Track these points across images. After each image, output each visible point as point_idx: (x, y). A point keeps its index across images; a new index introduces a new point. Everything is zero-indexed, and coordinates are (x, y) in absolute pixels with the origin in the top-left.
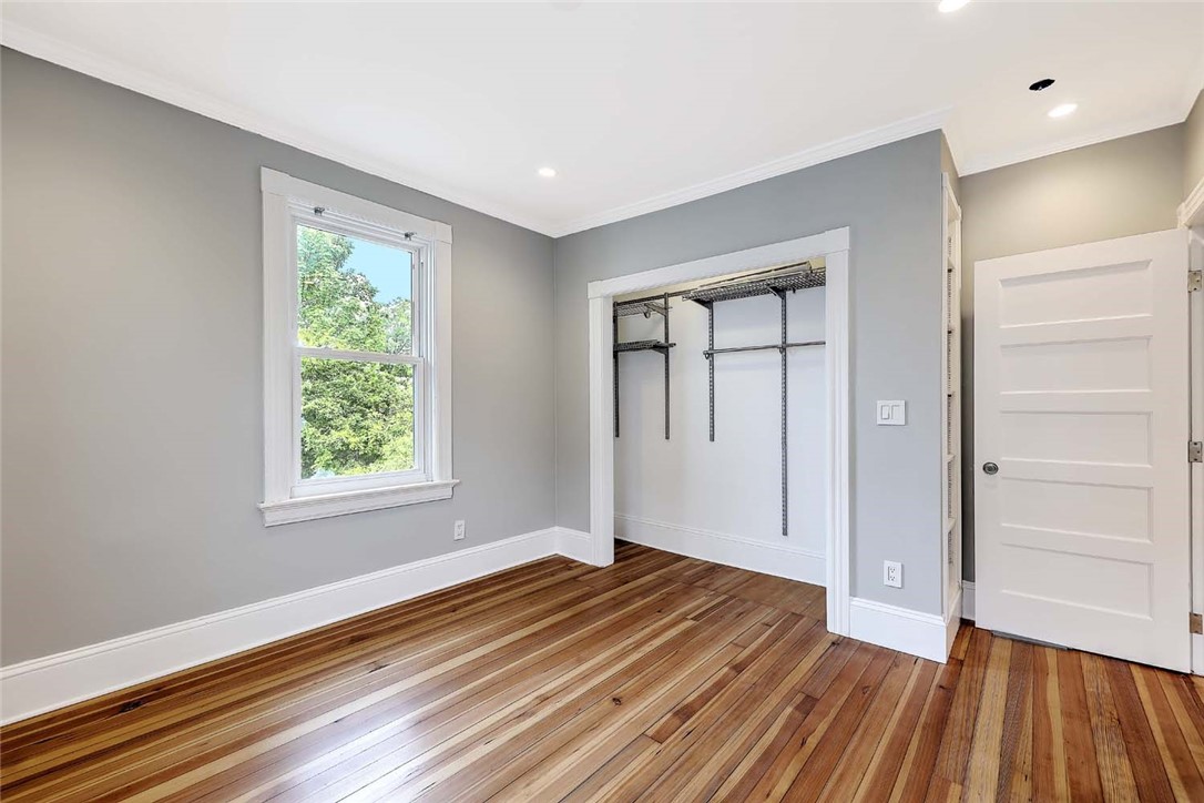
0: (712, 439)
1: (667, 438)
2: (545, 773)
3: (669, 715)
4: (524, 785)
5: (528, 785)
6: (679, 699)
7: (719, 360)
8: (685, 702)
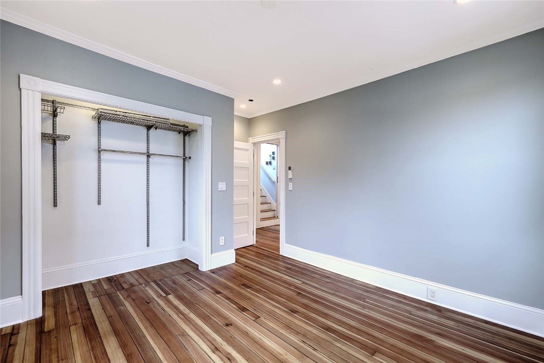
0: (99, 203)
1: (55, 205)
2: (274, 349)
3: (244, 313)
4: (281, 356)
5: (281, 355)
6: (235, 310)
7: (104, 156)
8: (237, 308)
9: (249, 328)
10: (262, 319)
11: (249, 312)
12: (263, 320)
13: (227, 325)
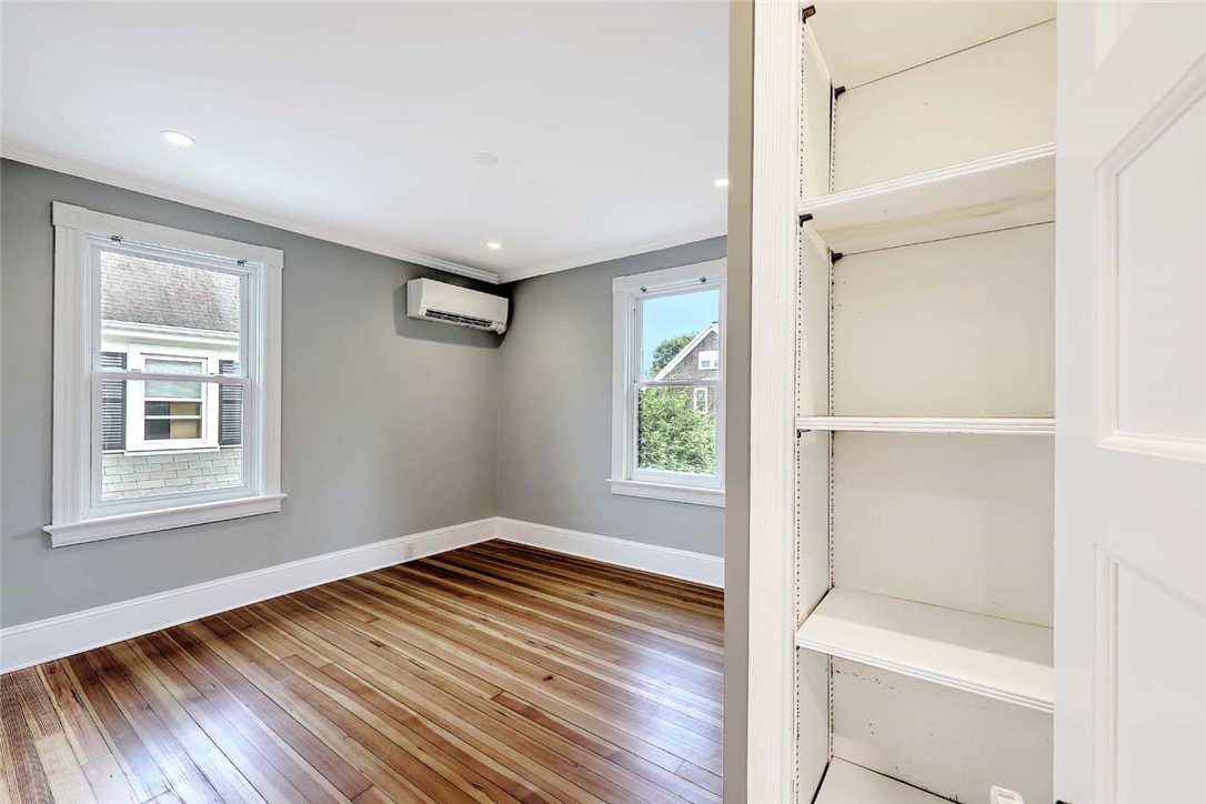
9: (512, 677)
10: (488, 696)
11: (518, 709)
12: (485, 694)
13: (550, 678)
